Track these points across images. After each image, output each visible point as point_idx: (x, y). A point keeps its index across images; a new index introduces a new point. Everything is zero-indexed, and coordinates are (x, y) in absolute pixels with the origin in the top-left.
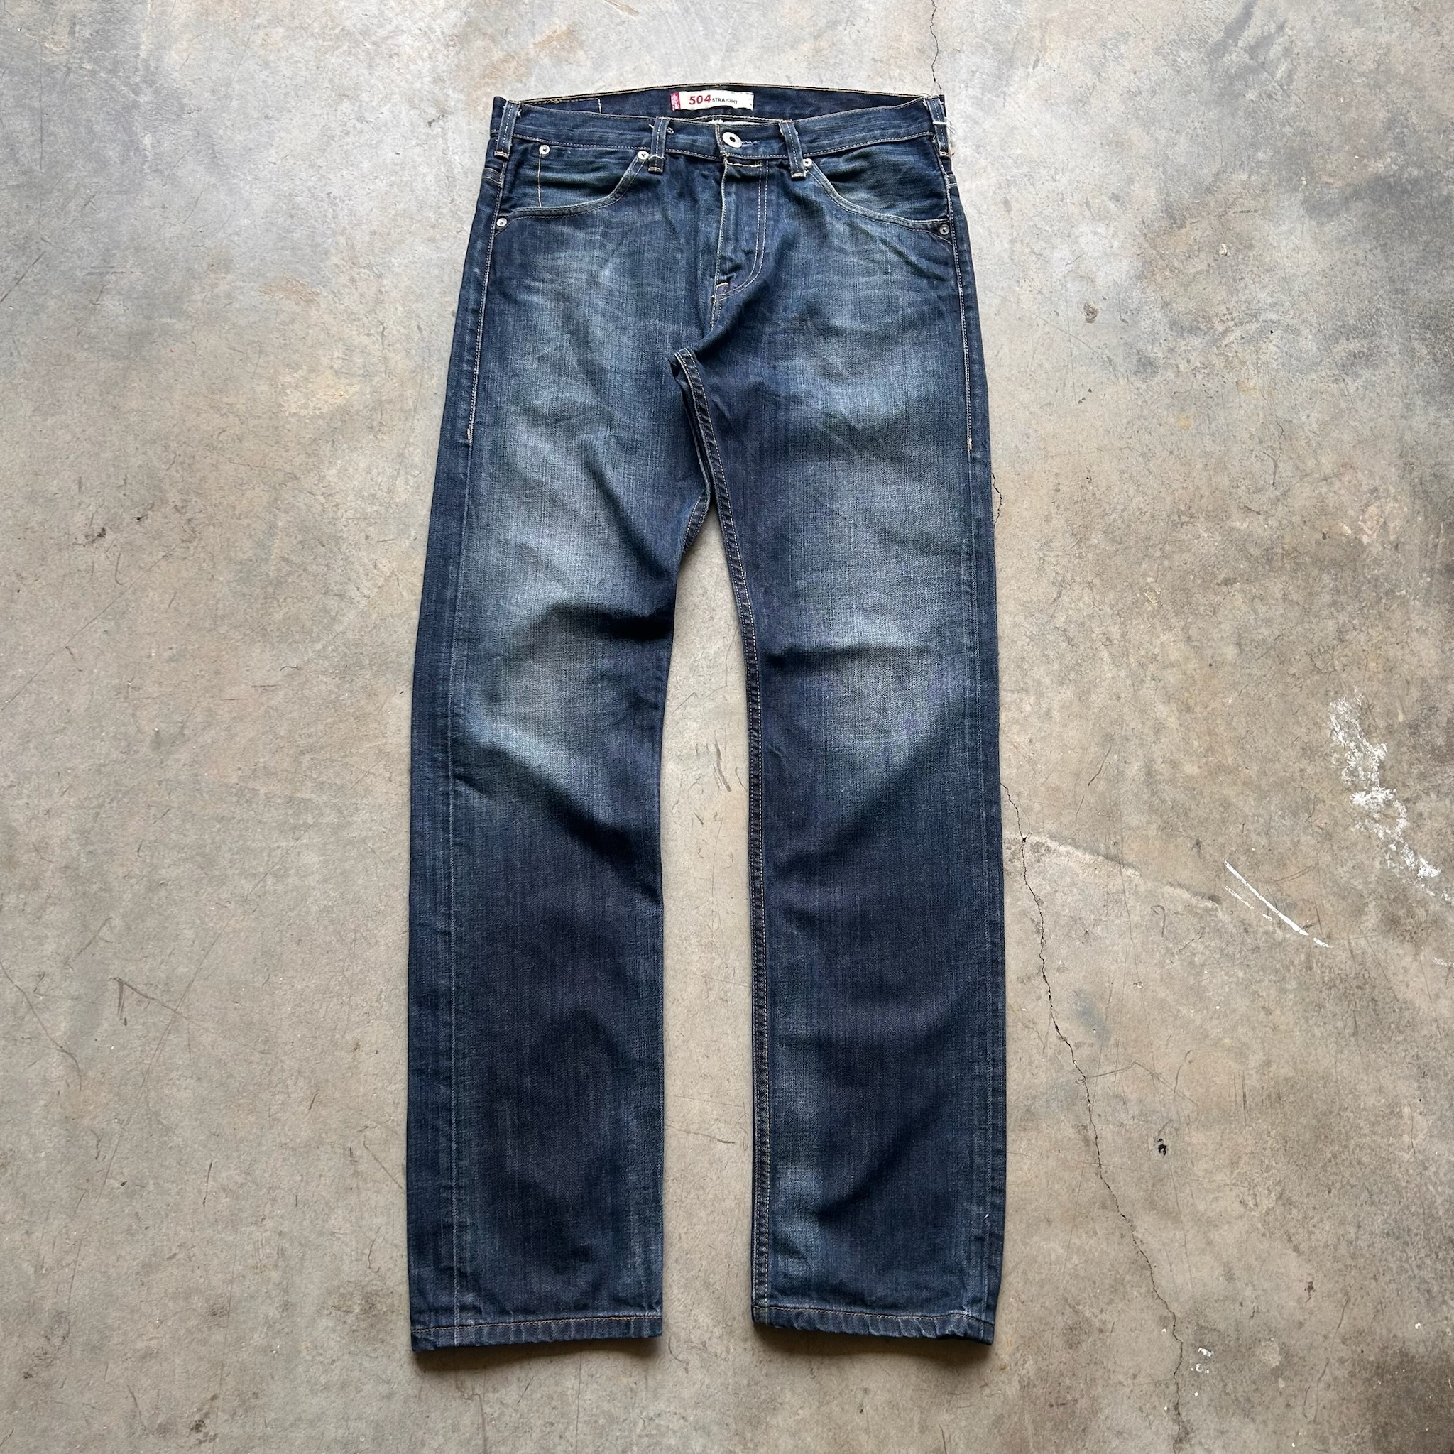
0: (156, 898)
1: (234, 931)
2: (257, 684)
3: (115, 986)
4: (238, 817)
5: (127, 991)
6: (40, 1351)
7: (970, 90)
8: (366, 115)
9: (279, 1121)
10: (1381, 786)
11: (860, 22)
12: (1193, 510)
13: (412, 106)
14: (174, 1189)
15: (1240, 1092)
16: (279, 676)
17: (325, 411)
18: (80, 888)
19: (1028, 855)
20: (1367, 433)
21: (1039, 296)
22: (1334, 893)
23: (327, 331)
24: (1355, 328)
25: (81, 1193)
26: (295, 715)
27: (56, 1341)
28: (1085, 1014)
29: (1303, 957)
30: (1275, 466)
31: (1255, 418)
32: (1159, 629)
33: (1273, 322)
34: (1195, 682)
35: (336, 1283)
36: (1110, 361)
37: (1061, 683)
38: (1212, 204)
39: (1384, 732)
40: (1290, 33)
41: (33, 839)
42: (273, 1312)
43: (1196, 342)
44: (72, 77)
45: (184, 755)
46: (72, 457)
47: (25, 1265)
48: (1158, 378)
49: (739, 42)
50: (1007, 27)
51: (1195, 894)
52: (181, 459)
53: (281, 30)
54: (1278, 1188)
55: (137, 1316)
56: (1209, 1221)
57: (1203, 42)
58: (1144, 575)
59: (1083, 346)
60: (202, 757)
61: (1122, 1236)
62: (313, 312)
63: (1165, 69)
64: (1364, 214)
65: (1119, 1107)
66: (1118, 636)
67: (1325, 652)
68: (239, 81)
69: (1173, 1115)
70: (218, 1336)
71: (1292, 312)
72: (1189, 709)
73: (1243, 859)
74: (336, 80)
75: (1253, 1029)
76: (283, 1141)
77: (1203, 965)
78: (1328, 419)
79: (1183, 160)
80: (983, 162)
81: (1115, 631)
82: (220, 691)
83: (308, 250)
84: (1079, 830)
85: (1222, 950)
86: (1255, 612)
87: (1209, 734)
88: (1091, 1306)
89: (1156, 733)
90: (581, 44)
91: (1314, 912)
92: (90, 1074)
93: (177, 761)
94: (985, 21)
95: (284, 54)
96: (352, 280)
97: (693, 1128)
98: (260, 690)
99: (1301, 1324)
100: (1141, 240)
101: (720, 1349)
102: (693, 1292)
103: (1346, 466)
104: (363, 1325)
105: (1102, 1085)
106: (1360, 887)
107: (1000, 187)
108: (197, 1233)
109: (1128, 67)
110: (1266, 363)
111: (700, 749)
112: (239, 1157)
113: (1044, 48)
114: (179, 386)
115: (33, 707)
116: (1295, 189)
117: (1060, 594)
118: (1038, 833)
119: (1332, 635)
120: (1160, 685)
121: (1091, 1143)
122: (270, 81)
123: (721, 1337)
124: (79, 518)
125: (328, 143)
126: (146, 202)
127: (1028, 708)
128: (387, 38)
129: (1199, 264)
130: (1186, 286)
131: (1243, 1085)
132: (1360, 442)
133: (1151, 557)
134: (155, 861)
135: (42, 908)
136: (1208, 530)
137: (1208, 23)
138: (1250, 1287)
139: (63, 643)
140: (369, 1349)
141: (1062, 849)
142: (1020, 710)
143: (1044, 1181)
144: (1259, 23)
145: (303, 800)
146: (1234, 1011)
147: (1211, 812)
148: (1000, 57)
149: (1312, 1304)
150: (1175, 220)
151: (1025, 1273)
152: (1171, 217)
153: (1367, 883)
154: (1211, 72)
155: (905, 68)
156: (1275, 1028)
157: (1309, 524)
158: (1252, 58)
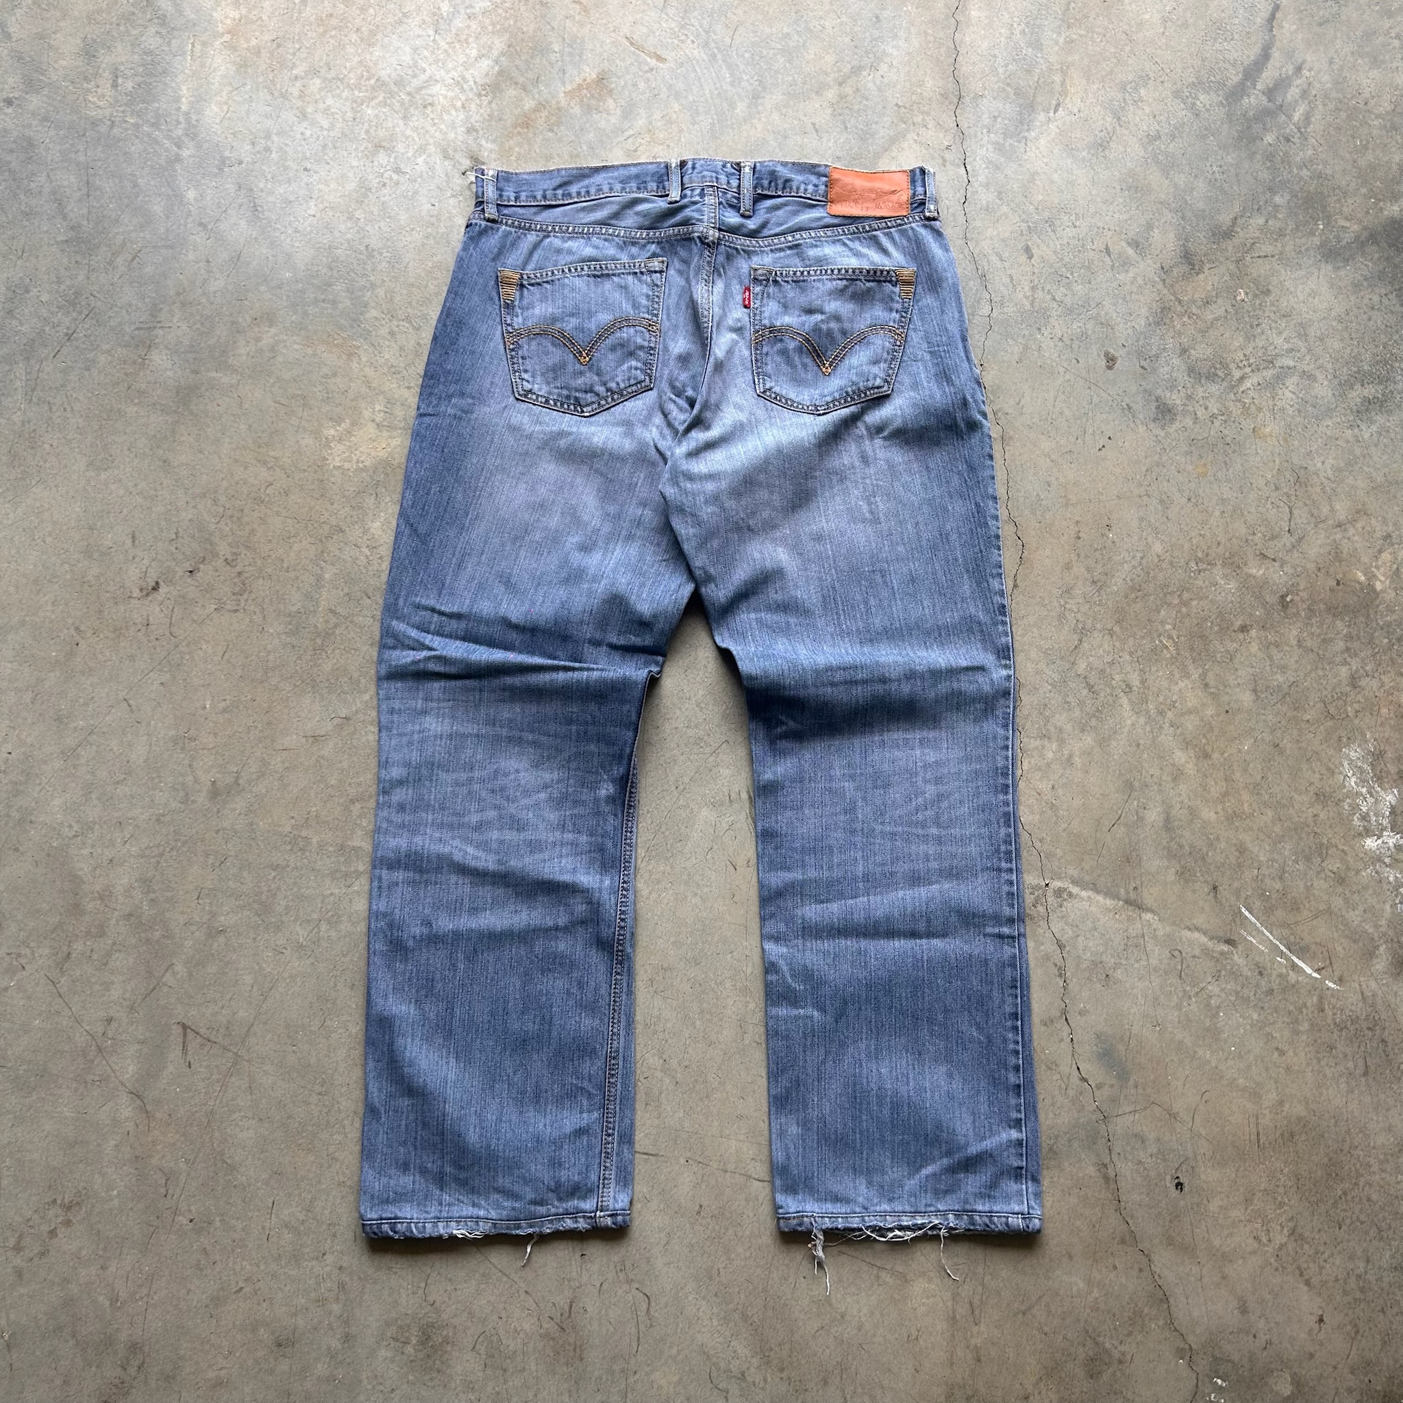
0: (216, 945)
1: (291, 976)
2: (309, 734)
3: (180, 1030)
4: (292, 865)
5: (190, 1035)
6: (117, 1381)
7: (992, 135)
8: (402, 166)
9: (337, 1160)
10: (1392, 831)
11: (884, 68)
12: (1210, 558)
13: (446, 157)
14: (239, 1225)
15: (1254, 1131)
16: (329, 726)
17: (367, 464)
18: (143, 935)
19: (1051, 899)
20: (1380, 479)
21: (1060, 344)
22: (1346, 937)
23: (367, 383)
24: (1371, 374)
25: (152, 1229)
26: (345, 764)
27: (132, 1371)
28: (1107, 1055)
29: (1315, 999)
30: (1291, 513)
31: (1271, 464)
32: (1177, 676)
33: (1289, 368)
34: (1211, 729)
35: (394, 1315)
36: (1130, 408)
37: (1083, 731)
38: (1230, 249)
39: (1395, 777)
40: (1308, 74)
41: (98, 888)
42: (335, 1344)
43: (1214, 388)
44: (115, 130)
45: (239, 804)
46: (125, 511)
47: (101, 1298)
48: (1177, 425)
49: (764, 89)
50: (1028, 72)
51: (1211, 938)
52: (229, 513)
53: (318, 81)
54: (1291, 1224)
55: (207, 1347)
56: (1224, 1256)
57: (1221, 85)
58: (1163, 623)
59: (1103, 394)
60: (256, 806)
61: (1141, 1270)
62: (355, 365)
63: (1184, 113)
64: (1379, 259)
65: (1137, 1146)
66: (1137, 683)
67: (1339, 698)
68: (278, 134)
69: (1191, 1155)
70: (284, 1366)
71: (1308, 358)
72: (1207, 756)
73: (1258, 903)
74: (372, 131)
75: (1267, 1069)
76: (342, 1179)
77: (1219, 1007)
78: (1342, 465)
79: (1201, 205)
80: (1005, 209)
81: (1135, 680)
82: (273, 741)
83: (348, 302)
84: (1099, 876)
85: (1237, 993)
86: (1270, 657)
87: (1226, 780)
88: (1111, 1337)
89: (1175, 779)
90: (611, 92)
91: (1326, 954)
92: (158, 1115)
93: (233, 810)
94: (1006, 66)
95: (321, 106)
96: (392, 333)
97: (731, 1167)
98: (311, 740)
99: (1312, 1356)
100: (1160, 286)
101: (758, 1378)
102: (732, 1324)
103: (1361, 512)
104: (421, 1355)
105: (1121, 1125)
106: (1371, 930)
107: (1022, 234)
108: (262, 1267)
109: (1147, 110)
110: (1283, 410)
111: (733, 796)
112: (300, 1195)
113: (1064, 93)
114: (227, 440)
115: (93, 758)
116: (1312, 233)
117: (1081, 641)
118: (1060, 878)
119: (1345, 682)
120: (1178, 732)
121: (1110, 1180)
122: (308, 133)
123: (758, 1368)
124: (133, 573)
125: (366, 196)
126: (191, 256)
127: (1050, 755)
128: (422, 88)
129: (1219, 309)
130: (1203, 332)
131: (1257, 1124)
132: (1374, 488)
133: (1169, 605)
134: (214, 908)
135: (108, 955)
136: (1225, 576)
137: (1227, 66)
138: (1263, 1321)
139: (122, 695)
140: (427, 1378)
141: (1084, 894)
142: (1042, 756)
143: (1066, 1217)
144: (1278, 65)
145: (354, 848)
146: (1249, 1052)
147: (1227, 857)
148: (1021, 101)
149: (1322, 1336)
150: (1193, 265)
151: (1047, 1305)
152: (1190, 264)
153: (1376, 926)
154: (1229, 115)
155: (928, 114)
156: (1288, 1069)
157: (1323, 571)
158: (1270, 101)
